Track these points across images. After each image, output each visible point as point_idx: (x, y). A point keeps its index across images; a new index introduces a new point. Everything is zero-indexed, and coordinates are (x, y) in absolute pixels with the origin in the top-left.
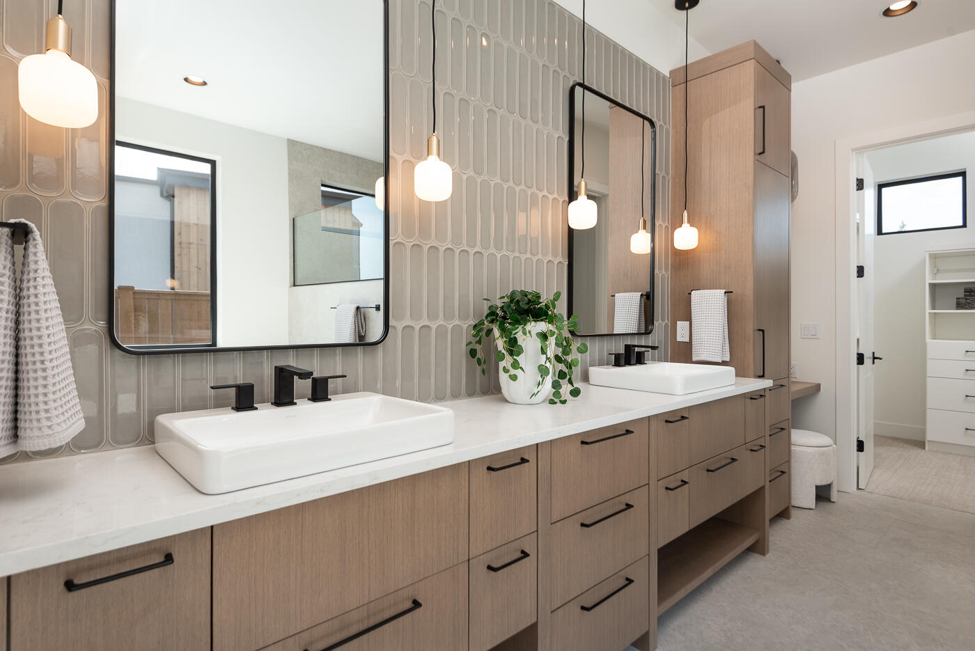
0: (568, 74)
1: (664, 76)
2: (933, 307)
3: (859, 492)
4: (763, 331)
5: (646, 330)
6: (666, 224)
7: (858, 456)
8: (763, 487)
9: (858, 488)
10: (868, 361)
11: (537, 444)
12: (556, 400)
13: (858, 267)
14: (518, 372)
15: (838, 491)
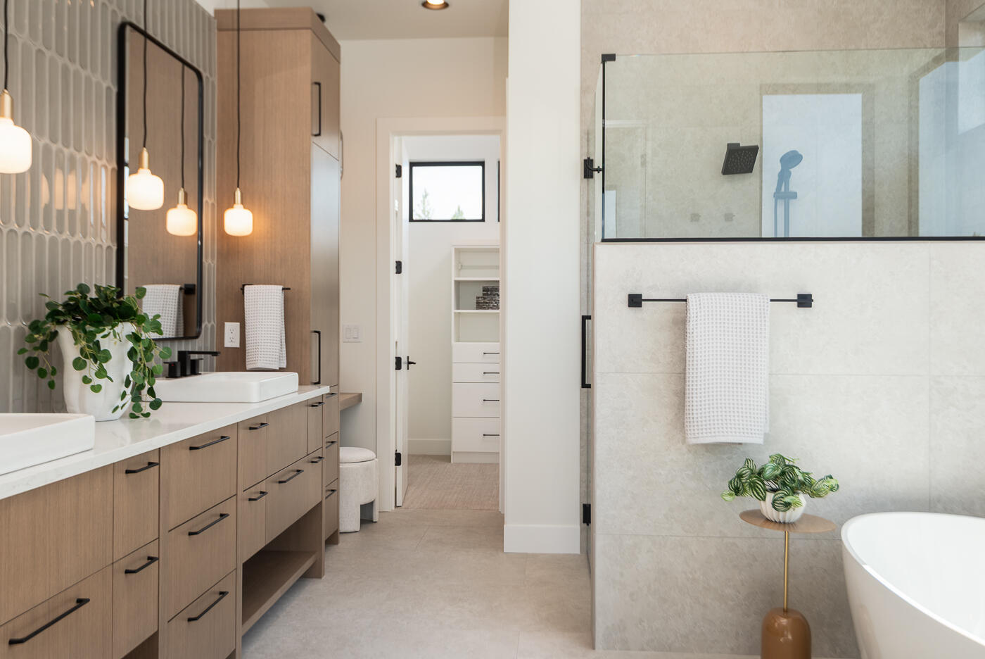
0: (116, 9)
1: (210, 16)
2: (458, 307)
3: (398, 509)
4: (319, 333)
5: (184, 334)
6: (212, 201)
7: (396, 469)
8: (321, 503)
9: (396, 506)
10: (404, 366)
11: (160, 448)
12: (137, 414)
13: (397, 262)
14: (103, 382)
15: (379, 512)
